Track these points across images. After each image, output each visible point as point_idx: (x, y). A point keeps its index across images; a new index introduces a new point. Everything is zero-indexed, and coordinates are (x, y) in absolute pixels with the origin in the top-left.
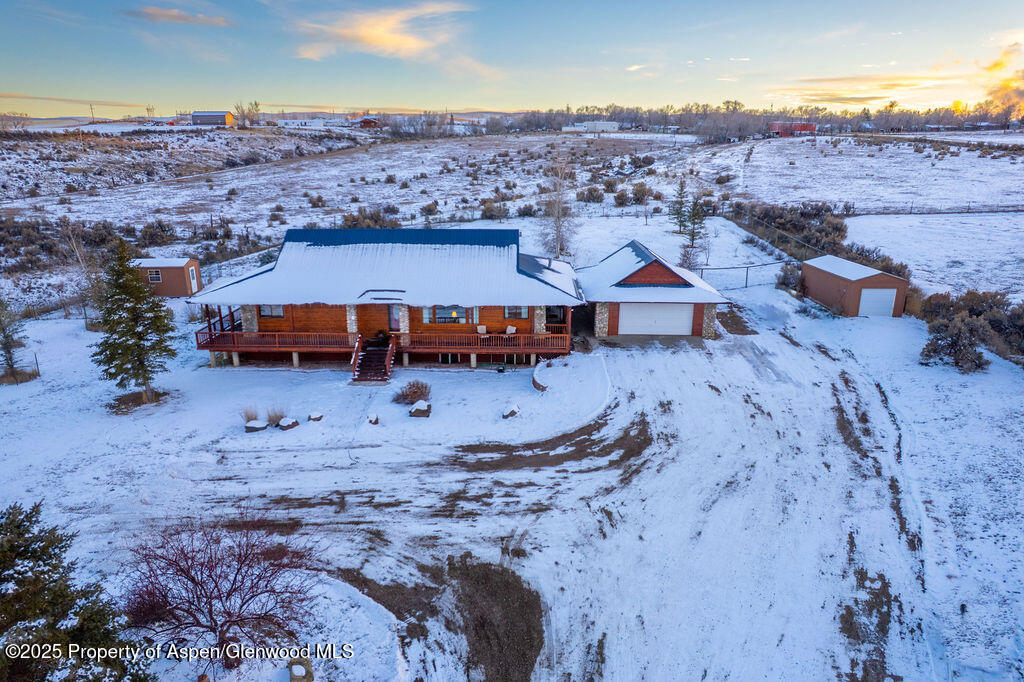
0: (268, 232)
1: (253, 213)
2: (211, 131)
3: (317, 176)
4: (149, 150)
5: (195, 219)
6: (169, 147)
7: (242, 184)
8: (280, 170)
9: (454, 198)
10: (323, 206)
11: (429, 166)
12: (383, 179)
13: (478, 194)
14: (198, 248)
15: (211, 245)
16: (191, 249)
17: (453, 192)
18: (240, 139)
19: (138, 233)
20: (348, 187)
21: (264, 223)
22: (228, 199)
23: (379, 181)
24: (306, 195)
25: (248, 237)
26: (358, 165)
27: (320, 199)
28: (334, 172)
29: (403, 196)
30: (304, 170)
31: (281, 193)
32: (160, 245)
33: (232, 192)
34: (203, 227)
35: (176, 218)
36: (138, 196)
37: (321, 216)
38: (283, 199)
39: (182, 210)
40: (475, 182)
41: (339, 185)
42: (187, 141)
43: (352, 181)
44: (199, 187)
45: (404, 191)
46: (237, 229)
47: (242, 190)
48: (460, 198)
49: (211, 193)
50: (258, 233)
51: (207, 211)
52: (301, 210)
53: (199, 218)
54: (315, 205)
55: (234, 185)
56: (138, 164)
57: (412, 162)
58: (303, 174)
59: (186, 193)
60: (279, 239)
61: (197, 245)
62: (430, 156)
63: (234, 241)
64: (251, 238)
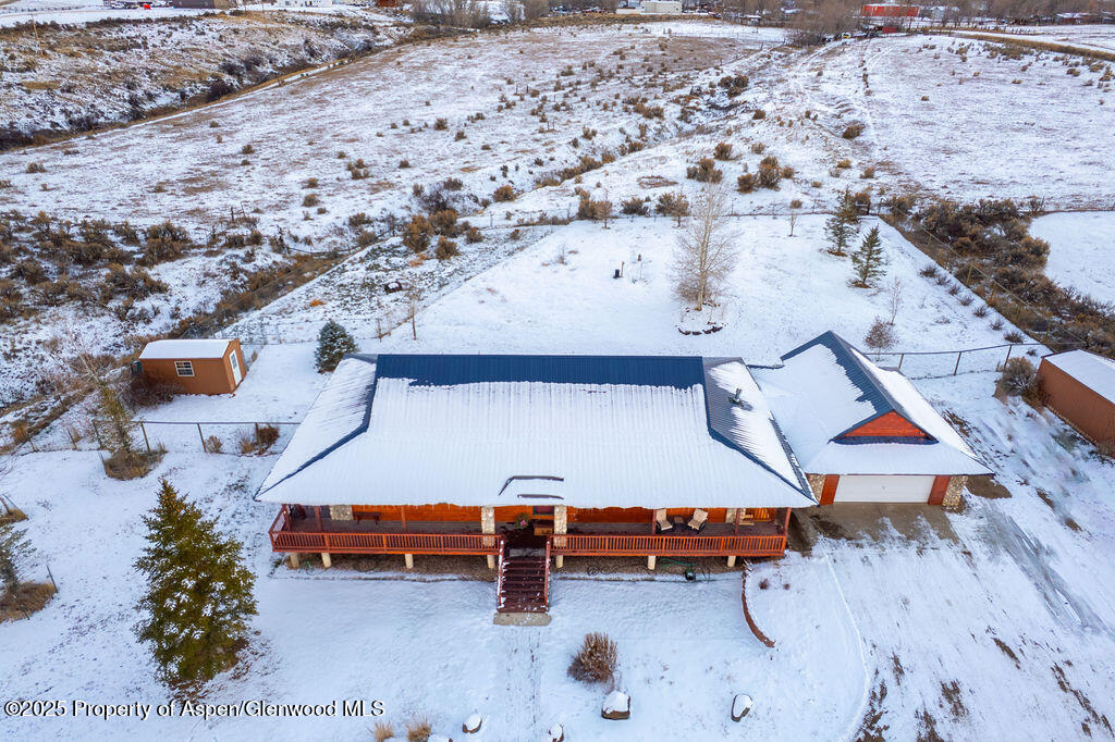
0: (305, 230)
1: (281, 190)
2: (198, 19)
3: (347, 115)
4: (125, 50)
5: (208, 204)
6: (150, 45)
7: (257, 133)
8: (299, 102)
9: (525, 158)
10: (366, 176)
11: (481, 94)
12: (432, 123)
13: (552, 149)
14: (221, 262)
15: (237, 256)
16: (213, 264)
17: (522, 146)
19: (141, 236)
20: (390, 139)
21: (298, 210)
22: (245, 163)
23: (426, 126)
24: (341, 156)
25: (281, 240)
26: (394, 94)
27: (360, 164)
28: (367, 106)
29: (460, 155)
30: (328, 103)
31: (308, 149)
32: (171, 259)
33: (248, 150)
34: (221, 220)
35: (185, 203)
37: (367, 197)
38: (312, 162)
39: (190, 185)
40: (545, 126)
41: (379, 135)
42: (171, 34)
43: (394, 126)
44: (204, 137)
45: (462, 143)
46: (267, 228)
47: (259, 144)
48: (533, 158)
49: (219, 149)
50: (294, 232)
51: (222, 186)
52: (339, 186)
53: (214, 202)
54: (356, 176)
55: (245, 136)
57: (461, 87)
58: (329, 110)
59: (188, 148)
60: (320, 239)
61: (221, 257)
62: (478, 73)
63: (266, 248)
64: (286, 241)
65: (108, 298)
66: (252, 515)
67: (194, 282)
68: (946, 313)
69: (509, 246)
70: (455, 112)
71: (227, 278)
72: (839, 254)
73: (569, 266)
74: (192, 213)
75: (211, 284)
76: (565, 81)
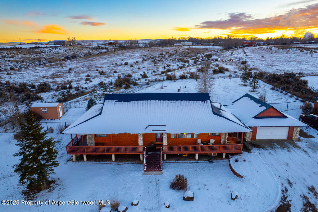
0: (85, 86)
1: (79, 77)
2: (60, 47)
3: (99, 63)
4: (39, 53)
5: (57, 80)
6: (46, 53)
7: (73, 66)
8: (86, 60)
9: (150, 70)
10: (104, 74)
11: (137, 58)
12: (123, 64)
13: (158, 69)
14: (60, 93)
15: (65, 91)
16: (57, 93)
17: (149, 68)
18: (70, 49)
19: (36, 87)
20: (111, 67)
21: (84, 82)
22: (69, 72)
23: (122, 64)
24: (97, 70)
25: (78, 88)
26: (113, 59)
27: (102, 72)
28: (105, 61)
29: (132, 70)
30: (94, 60)
31: (88, 69)
32: (45, 92)
33: (70, 69)
34: (61, 84)
35: (50, 80)
36: (36, 71)
37: (104, 79)
38: (89, 72)
39: (53, 77)
40: (156, 64)
41: (108, 66)
42: (52, 50)
43: (112, 64)
44: (58, 67)
45: (132, 68)
46: (74, 84)
47: (74, 68)
48: (152, 71)
49: (62, 70)
50: (82, 86)
51: (62, 77)
52: (96, 76)
53: (59, 80)
54: (101, 74)
55: (70, 67)
56: (36, 58)
57: (131, 58)
58: (94, 62)
59: (53, 69)
60: (90, 88)
61: (59, 92)
62: (137, 55)
63: (73, 90)
64: (79, 88)
65: (24, 100)
66: (61, 149)
67: (51, 97)
68: (280, 97)
69: (146, 86)
70: (130, 62)
71: (61, 97)
72: (245, 85)
73: (164, 89)
74: (52, 82)
75: (56, 98)
76: (161, 56)
